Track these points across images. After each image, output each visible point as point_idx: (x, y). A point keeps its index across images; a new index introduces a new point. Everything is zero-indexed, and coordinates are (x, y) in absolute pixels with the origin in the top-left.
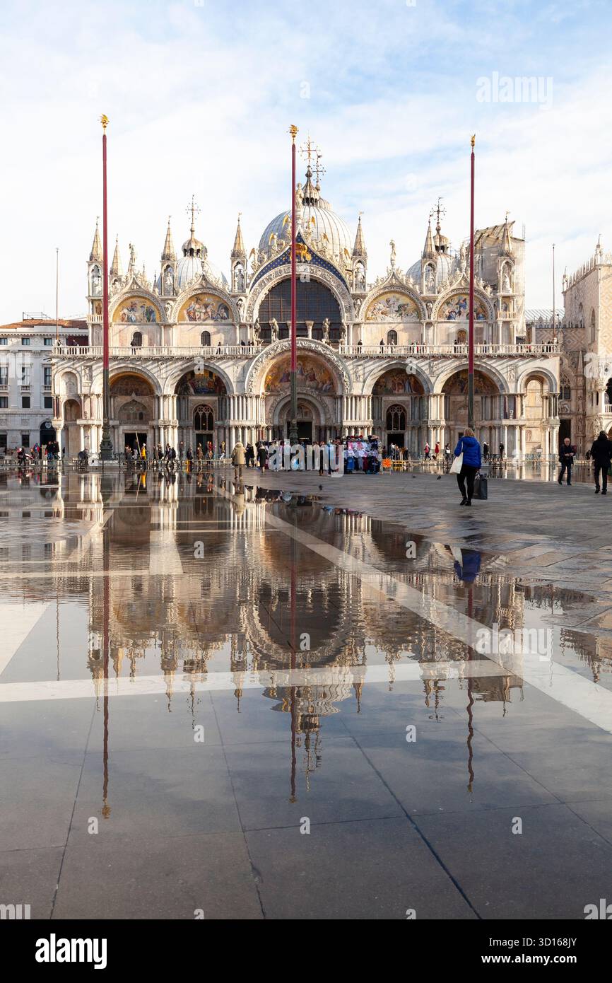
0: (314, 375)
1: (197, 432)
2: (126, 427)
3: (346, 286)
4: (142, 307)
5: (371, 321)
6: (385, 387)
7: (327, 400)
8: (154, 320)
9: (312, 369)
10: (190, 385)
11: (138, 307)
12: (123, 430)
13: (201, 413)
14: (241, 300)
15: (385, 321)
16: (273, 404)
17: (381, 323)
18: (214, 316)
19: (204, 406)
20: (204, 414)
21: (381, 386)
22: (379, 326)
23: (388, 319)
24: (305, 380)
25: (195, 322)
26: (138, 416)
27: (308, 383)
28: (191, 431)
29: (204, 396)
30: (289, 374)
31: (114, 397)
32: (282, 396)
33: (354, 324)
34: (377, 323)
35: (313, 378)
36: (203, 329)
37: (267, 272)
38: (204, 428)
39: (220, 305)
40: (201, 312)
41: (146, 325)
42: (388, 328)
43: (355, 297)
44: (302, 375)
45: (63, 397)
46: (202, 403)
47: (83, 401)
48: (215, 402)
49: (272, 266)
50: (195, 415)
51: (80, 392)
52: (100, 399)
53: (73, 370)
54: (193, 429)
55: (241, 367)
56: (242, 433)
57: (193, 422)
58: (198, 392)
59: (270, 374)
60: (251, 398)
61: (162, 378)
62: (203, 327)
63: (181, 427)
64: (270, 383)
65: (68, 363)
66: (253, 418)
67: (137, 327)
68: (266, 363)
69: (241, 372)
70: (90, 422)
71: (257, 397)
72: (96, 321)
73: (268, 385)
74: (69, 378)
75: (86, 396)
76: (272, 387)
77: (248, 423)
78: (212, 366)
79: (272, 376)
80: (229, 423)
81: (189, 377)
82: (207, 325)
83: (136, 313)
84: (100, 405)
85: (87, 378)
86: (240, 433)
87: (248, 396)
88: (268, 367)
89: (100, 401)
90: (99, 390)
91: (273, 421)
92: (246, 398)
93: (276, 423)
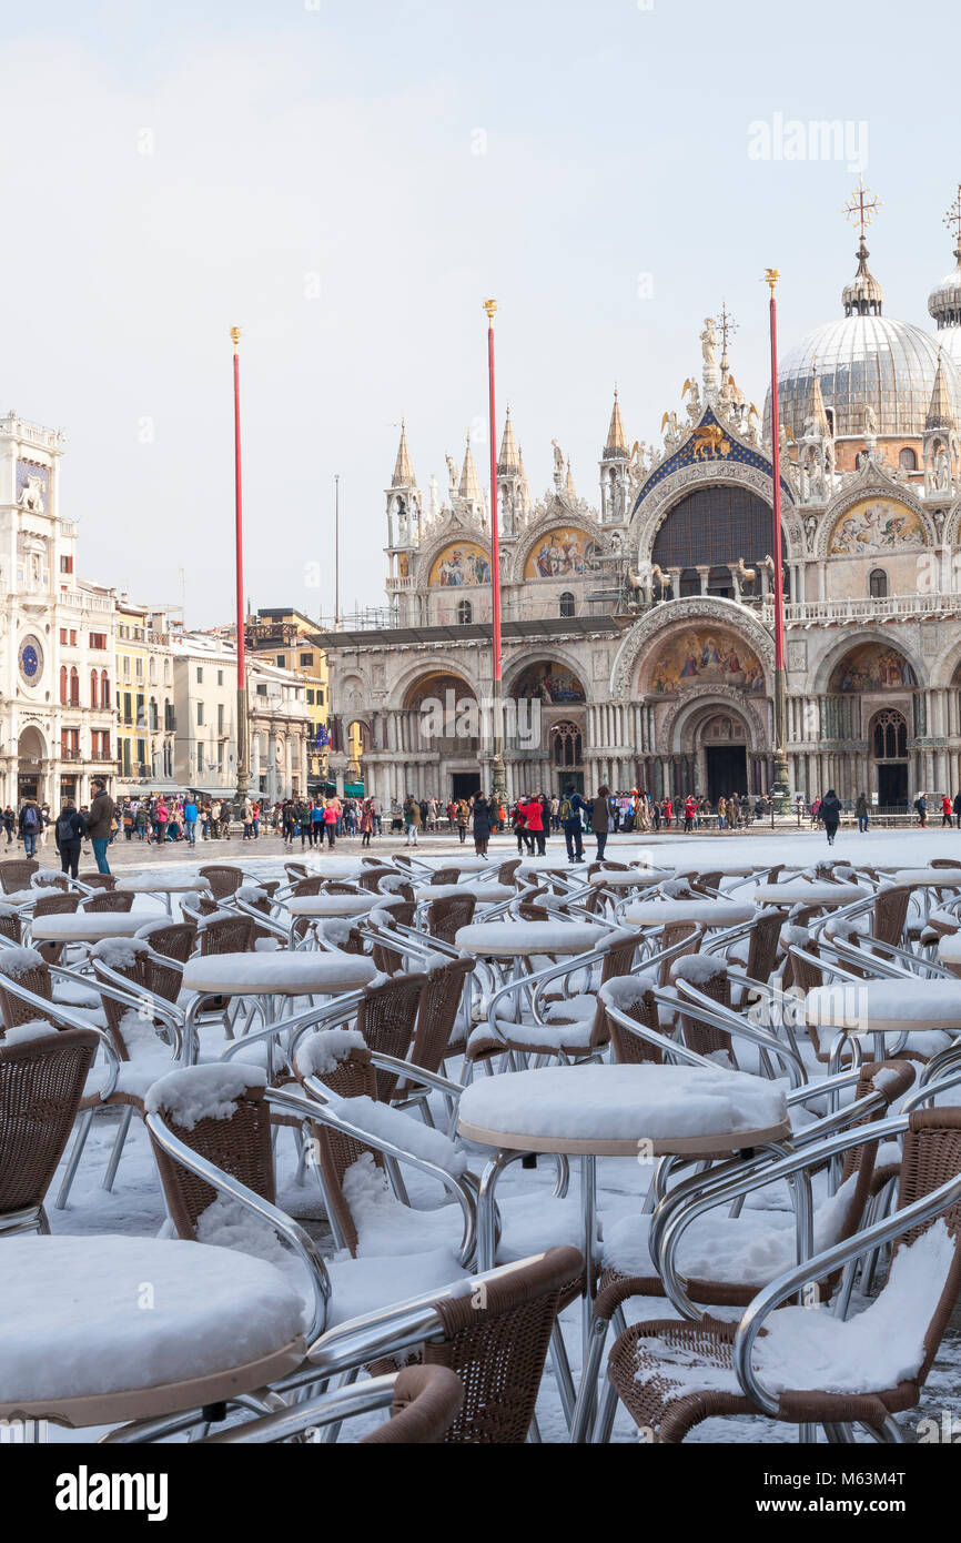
0: (737, 660)
1: (558, 769)
2: (451, 764)
3: (790, 495)
4: (470, 558)
5: (839, 556)
6: (868, 675)
7: (757, 705)
8: (488, 580)
9: (732, 650)
10: (544, 688)
11: (465, 559)
12: (447, 768)
13: (564, 736)
14: (617, 535)
15: (865, 554)
16: (668, 716)
17: (857, 559)
18: (580, 565)
19: (569, 723)
20: (569, 737)
21: (860, 675)
22: (854, 562)
23: (870, 549)
24: (723, 670)
25: (549, 578)
26: (470, 745)
27: (727, 675)
28: (547, 767)
29: (566, 705)
30: (694, 662)
32: (682, 702)
33: (808, 564)
34: (850, 559)
35: (735, 667)
36: (563, 588)
37: (658, 480)
38: (569, 762)
39: (588, 547)
40: (558, 560)
41: (476, 587)
42: (868, 566)
43: (807, 515)
44: (718, 661)
45: (345, 717)
46: (564, 718)
47: (373, 723)
48: (583, 716)
49: (665, 470)
50: (554, 738)
51: (367, 708)
52: (399, 718)
53: (357, 673)
54: (550, 764)
55: (605, 654)
56: (610, 769)
57: (551, 753)
58: (558, 699)
59: (660, 664)
60: (621, 707)
61: (485, 680)
62: (563, 585)
63: (531, 760)
64: (663, 679)
65: (351, 661)
66: (626, 743)
67: (462, 592)
68: (643, 644)
69: (605, 662)
70: (382, 757)
71: (633, 705)
72: (399, 589)
73: (660, 683)
74: (355, 686)
75: (376, 714)
76: (668, 686)
77: (617, 753)
78: (559, 654)
79: (666, 666)
80: (588, 752)
81: (543, 673)
82: (568, 581)
83: (462, 570)
84: (399, 728)
85: (377, 685)
86: (605, 770)
87: (616, 705)
88: (648, 651)
89: (399, 722)
90: (396, 703)
91: (670, 745)
92: (614, 708)
93: (677, 749)
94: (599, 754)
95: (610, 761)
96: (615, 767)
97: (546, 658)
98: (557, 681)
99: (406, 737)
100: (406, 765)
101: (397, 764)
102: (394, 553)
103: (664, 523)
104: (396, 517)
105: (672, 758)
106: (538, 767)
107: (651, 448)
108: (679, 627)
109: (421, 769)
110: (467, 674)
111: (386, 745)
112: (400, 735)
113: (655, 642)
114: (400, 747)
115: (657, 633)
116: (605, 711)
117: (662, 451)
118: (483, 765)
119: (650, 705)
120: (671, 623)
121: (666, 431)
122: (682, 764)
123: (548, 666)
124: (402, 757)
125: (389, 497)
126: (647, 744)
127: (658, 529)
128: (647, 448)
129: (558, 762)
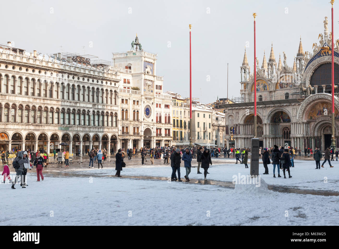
1: (285, 140)
4: (262, 84)
8: (266, 90)
10: (281, 118)
11: (260, 84)
13: (286, 131)
16: (313, 126)
19: (287, 128)
20: (287, 131)
25: (282, 89)
26: (261, 133)
28: (281, 139)
29: (287, 123)
31: (252, 125)
32: (317, 122)
36: (286, 92)
37: (312, 62)
38: (287, 138)
41: (263, 92)
45: (229, 126)
46: (286, 126)
47: (236, 127)
48: (290, 126)
49: (314, 59)
50: (283, 132)
51: (234, 124)
52: (243, 126)
53: (232, 114)
54: (282, 138)
55: (296, 109)
56: (297, 140)
57: (282, 135)
58: (284, 121)
59: (311, 112)
60: (300, 123)
61: (264, 116)
62: (286, 91)
63: (277, 138)
64: (312, 116)
65: (231, 111)
66: (301, 133)
67: (260, 93)
68: (306, 106)
69: (296, 111)
70: (238, 136)
71: (303, 123)
72: (243, 92)
73: (311, 117)
74: (232, 118)
75: (237, 125)
76: (313, 118)
77: (299, 136)
78: (284, 109)
79: (313, 112)
80: (291, 136)
81: (280, 115)
82: (287, 90)
83: (260, 87)
84: (243, 129)
85: (237, 117)
86: (296, 140)
87: (299, 123)
88: (307, 108)
89: (243, 127)
90: (242, 122)
91: (314, 134)
92: (298, 124)
93: (316, 135)
94: (294, 136)
95: (297, 138)
96: (298, 140)
97: (280, 110)
98: (284, 116)
99: (244, 131)
100: (245, 138)
101: (242, 138)
102: (242, 83)
103: (313, 74)
104: (243, 74)
105: (314, 137)
106: (279, 139)
107: (310, 53)
108: (316, 102)
109: (249, 140)
110: (260, 114)
111: (239, 133)
112: (243, 131)
113: (309, 106)
114: (243, 134)
115: (310, 103)
116: (296, 124)
117: (313, 54)
118: (264, 139)
119: (308, 123)
120: (313, 101)
121: (314, 48)
122: (317, 139)
123: (282, 112)
124: (243, 136)
125: (241, 69)
126: (307, 134)
127: (312, 75)
128: (308, 53)
129: (285, 138)
